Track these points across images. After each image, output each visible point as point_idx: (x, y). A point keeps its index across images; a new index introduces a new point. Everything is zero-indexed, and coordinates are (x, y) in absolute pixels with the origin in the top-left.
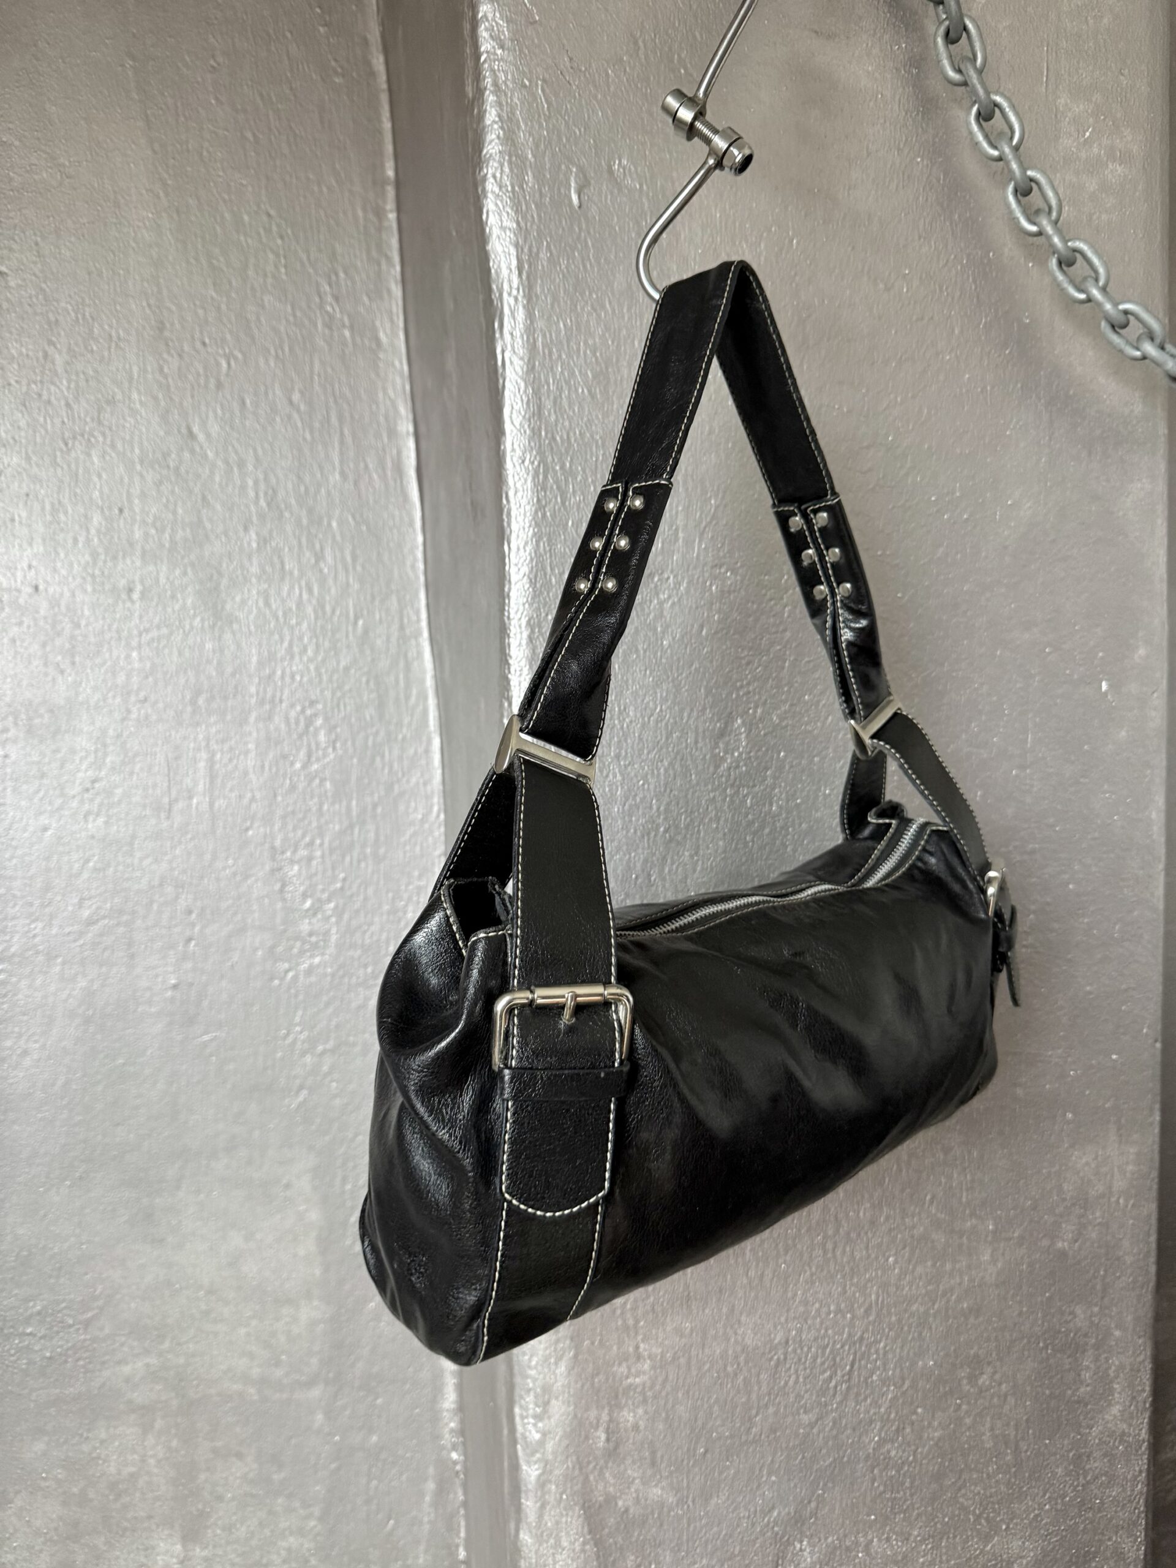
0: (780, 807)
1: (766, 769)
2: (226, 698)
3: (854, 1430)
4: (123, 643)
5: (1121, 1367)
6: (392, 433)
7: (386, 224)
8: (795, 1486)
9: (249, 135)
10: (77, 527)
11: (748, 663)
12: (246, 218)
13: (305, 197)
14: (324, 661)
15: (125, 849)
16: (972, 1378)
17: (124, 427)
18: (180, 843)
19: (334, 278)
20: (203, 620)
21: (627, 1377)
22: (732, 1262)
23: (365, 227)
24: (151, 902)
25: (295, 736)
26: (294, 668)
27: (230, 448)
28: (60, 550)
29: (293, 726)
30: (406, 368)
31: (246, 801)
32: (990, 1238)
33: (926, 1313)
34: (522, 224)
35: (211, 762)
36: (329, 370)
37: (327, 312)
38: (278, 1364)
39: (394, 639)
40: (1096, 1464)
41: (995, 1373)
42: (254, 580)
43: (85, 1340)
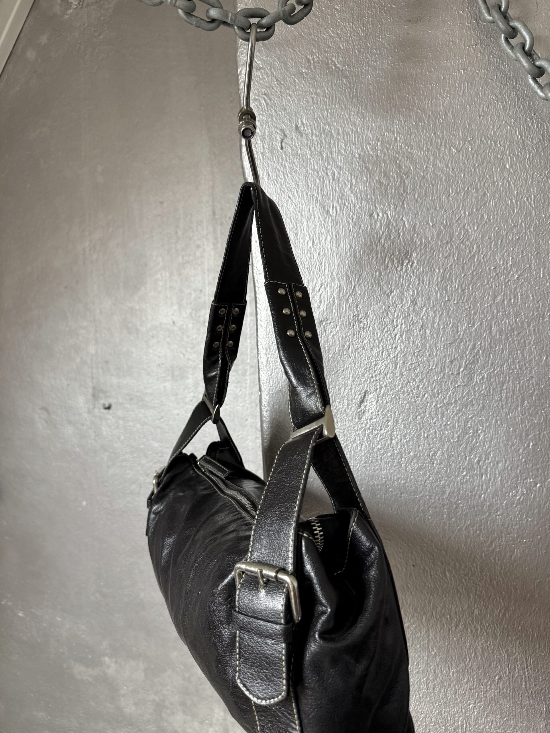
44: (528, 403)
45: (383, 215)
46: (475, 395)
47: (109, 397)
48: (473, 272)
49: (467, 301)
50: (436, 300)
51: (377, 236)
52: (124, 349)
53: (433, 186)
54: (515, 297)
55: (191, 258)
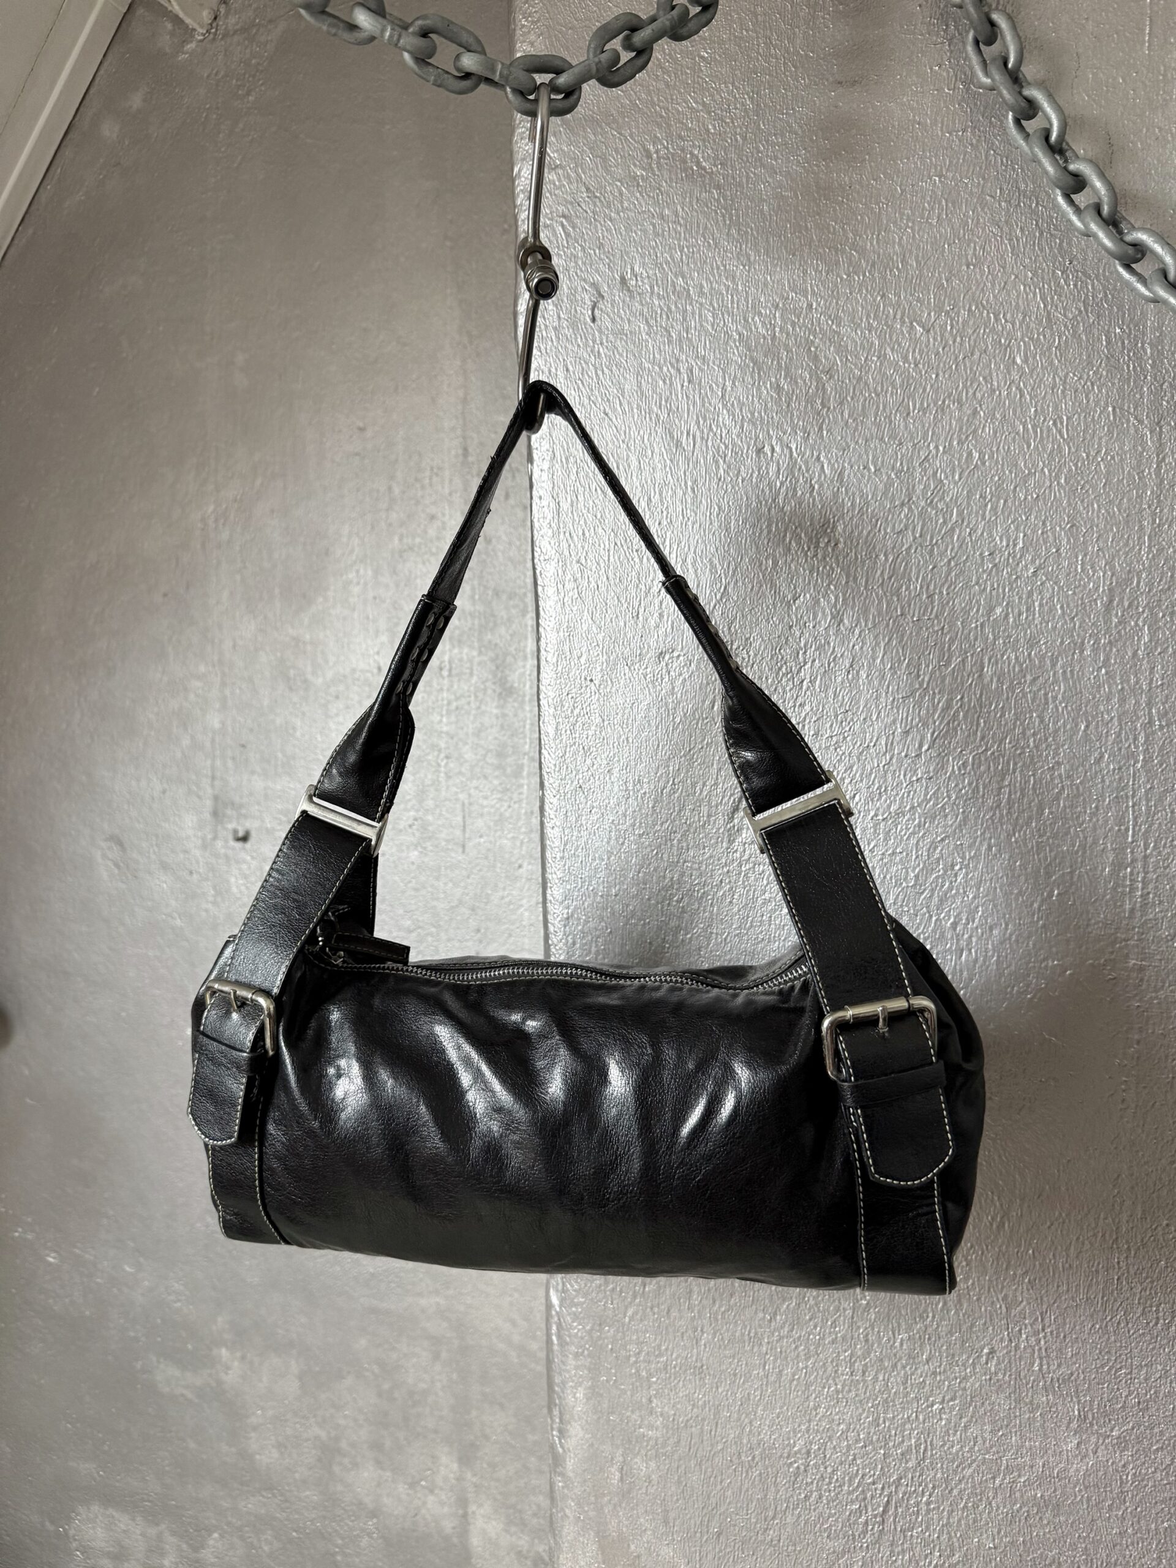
44: (1051, 813)
45: (783, 451)
46: (949, 797)
47: (246, 817)
48: (949, 561)
49: (937, 617)
50: (880, 614)
51: (771, 491)
52: (278, 721)
53: (878, 395)
54: (1028, 610)
55: (418, 540)
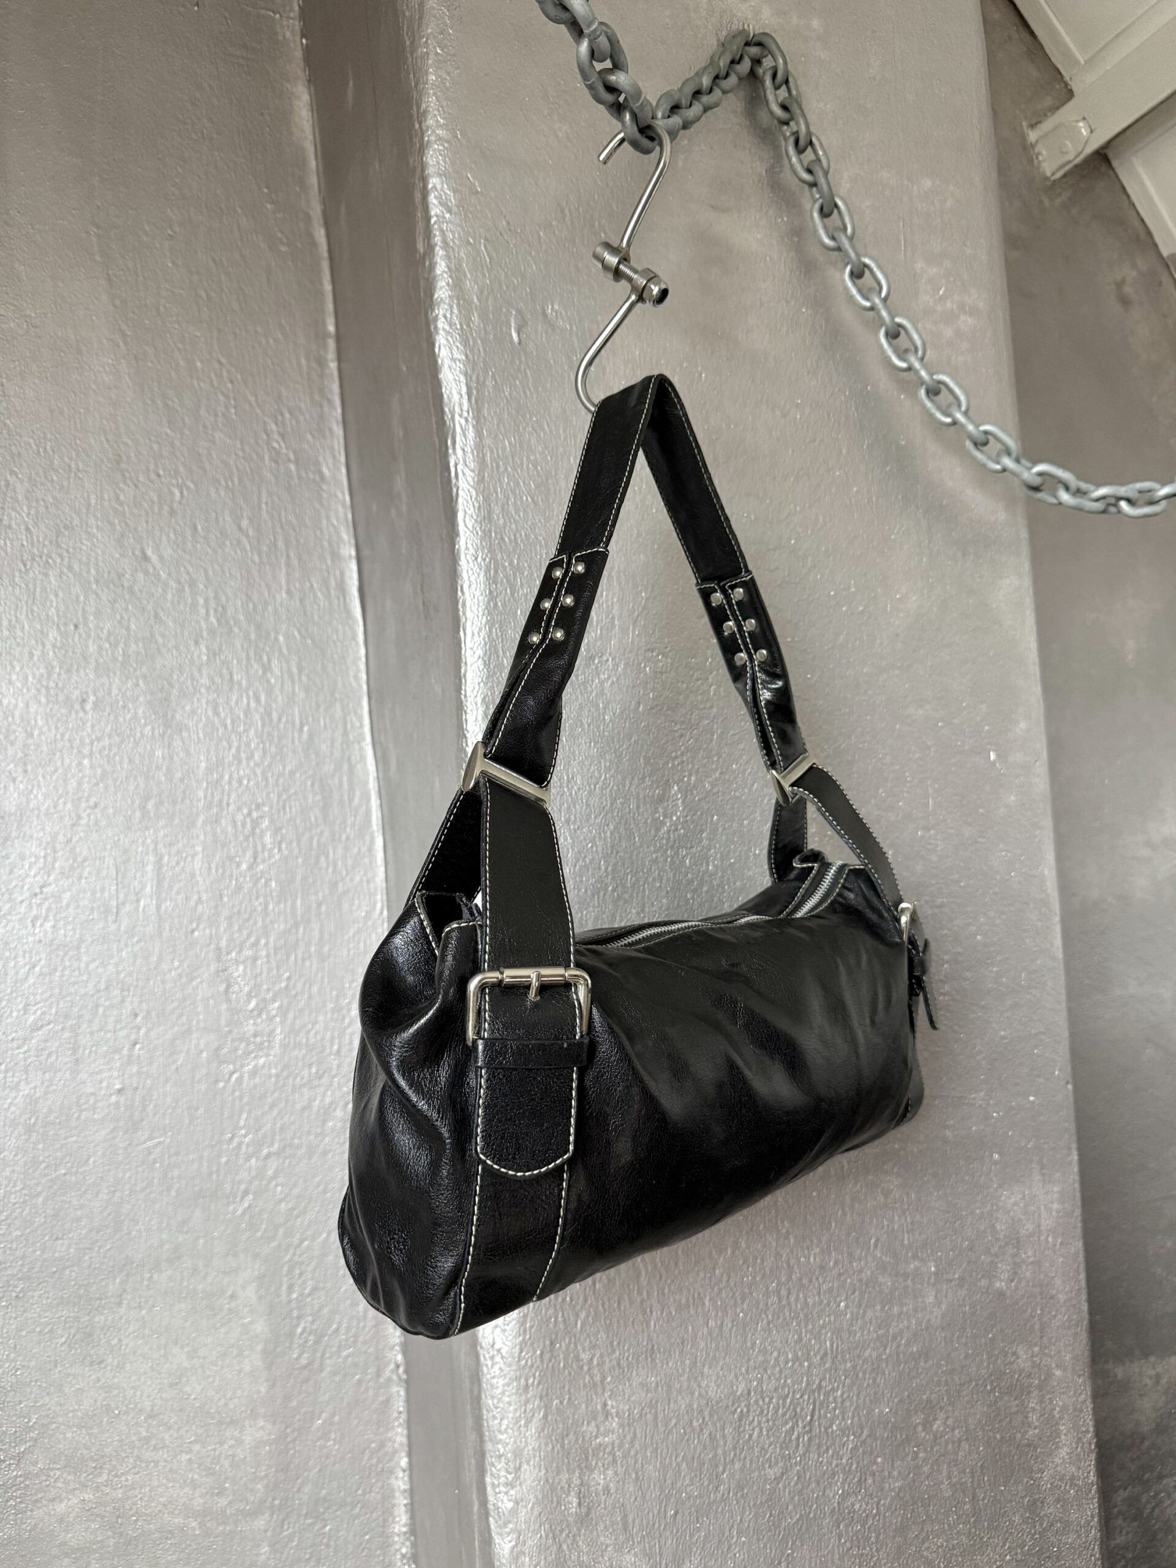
0: (716, 867)
1: (702, 831)
2: (174, 803)
3: (818, 1483)
4: (75, 751)
5: (1064, 1408)
6: (336, 556)
7: (327, 371)
8: (765, 1545)
9: (203, 294)
10: (33, 642)
11: (681, 736)
12: (199, 364)
13: (253, 347)
14: (270, 766)
15: (71, 953)
16: (927, 1424)
17: (81, 549)
18: (126, 945)
19: (280, 418)
20: (153, 729)
21: (596, 1437)
22: (692, 1312)
23: (308, 374)
24: (97, 1006)
25: (241, 838)
26: (241, 772)
27: (182, 569)
28: (15, 663)
29: (240, 828)
30: (348, 498)
31: (192, 903)
32: (932, 1280)
33: (879, 1357)
34: (470, 357)
35: (159, 865)
36: (276, 500)
37: (274, 449)
38: (222, 1492)
39: (338, 744)
40: (1051, 1510)
41: (947, 1418)
42: (203, 690)
43: (16, 1476)
